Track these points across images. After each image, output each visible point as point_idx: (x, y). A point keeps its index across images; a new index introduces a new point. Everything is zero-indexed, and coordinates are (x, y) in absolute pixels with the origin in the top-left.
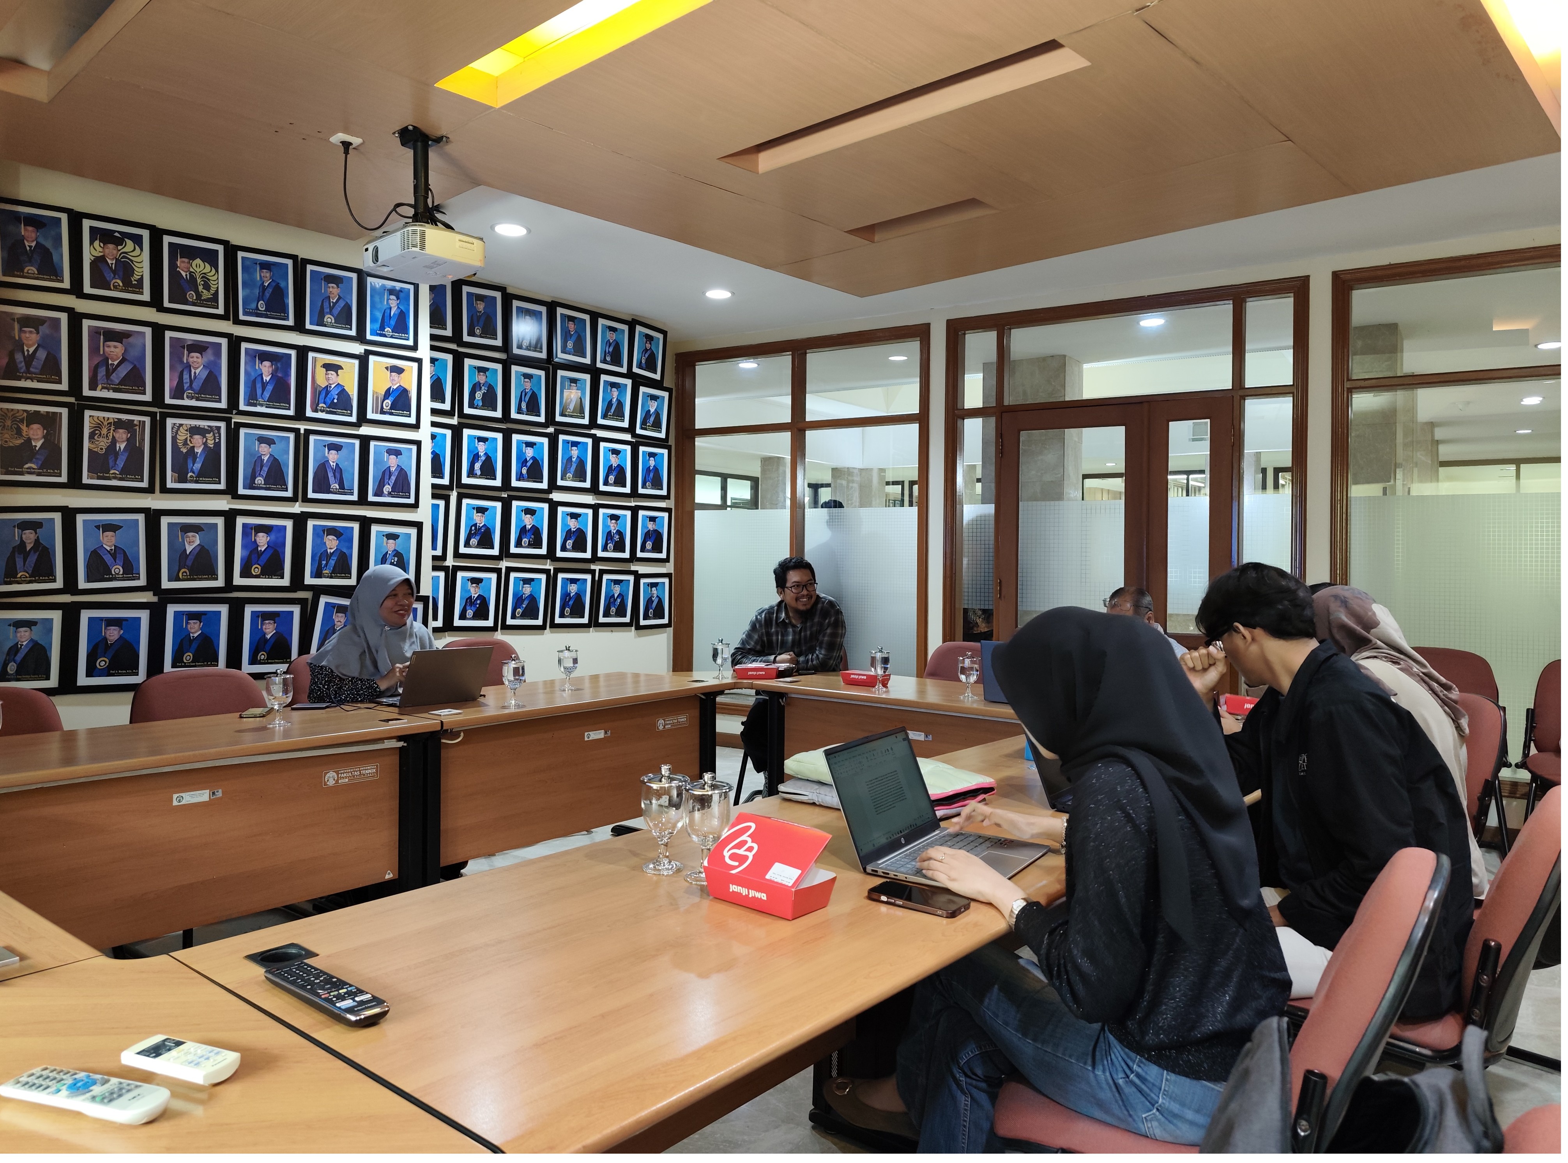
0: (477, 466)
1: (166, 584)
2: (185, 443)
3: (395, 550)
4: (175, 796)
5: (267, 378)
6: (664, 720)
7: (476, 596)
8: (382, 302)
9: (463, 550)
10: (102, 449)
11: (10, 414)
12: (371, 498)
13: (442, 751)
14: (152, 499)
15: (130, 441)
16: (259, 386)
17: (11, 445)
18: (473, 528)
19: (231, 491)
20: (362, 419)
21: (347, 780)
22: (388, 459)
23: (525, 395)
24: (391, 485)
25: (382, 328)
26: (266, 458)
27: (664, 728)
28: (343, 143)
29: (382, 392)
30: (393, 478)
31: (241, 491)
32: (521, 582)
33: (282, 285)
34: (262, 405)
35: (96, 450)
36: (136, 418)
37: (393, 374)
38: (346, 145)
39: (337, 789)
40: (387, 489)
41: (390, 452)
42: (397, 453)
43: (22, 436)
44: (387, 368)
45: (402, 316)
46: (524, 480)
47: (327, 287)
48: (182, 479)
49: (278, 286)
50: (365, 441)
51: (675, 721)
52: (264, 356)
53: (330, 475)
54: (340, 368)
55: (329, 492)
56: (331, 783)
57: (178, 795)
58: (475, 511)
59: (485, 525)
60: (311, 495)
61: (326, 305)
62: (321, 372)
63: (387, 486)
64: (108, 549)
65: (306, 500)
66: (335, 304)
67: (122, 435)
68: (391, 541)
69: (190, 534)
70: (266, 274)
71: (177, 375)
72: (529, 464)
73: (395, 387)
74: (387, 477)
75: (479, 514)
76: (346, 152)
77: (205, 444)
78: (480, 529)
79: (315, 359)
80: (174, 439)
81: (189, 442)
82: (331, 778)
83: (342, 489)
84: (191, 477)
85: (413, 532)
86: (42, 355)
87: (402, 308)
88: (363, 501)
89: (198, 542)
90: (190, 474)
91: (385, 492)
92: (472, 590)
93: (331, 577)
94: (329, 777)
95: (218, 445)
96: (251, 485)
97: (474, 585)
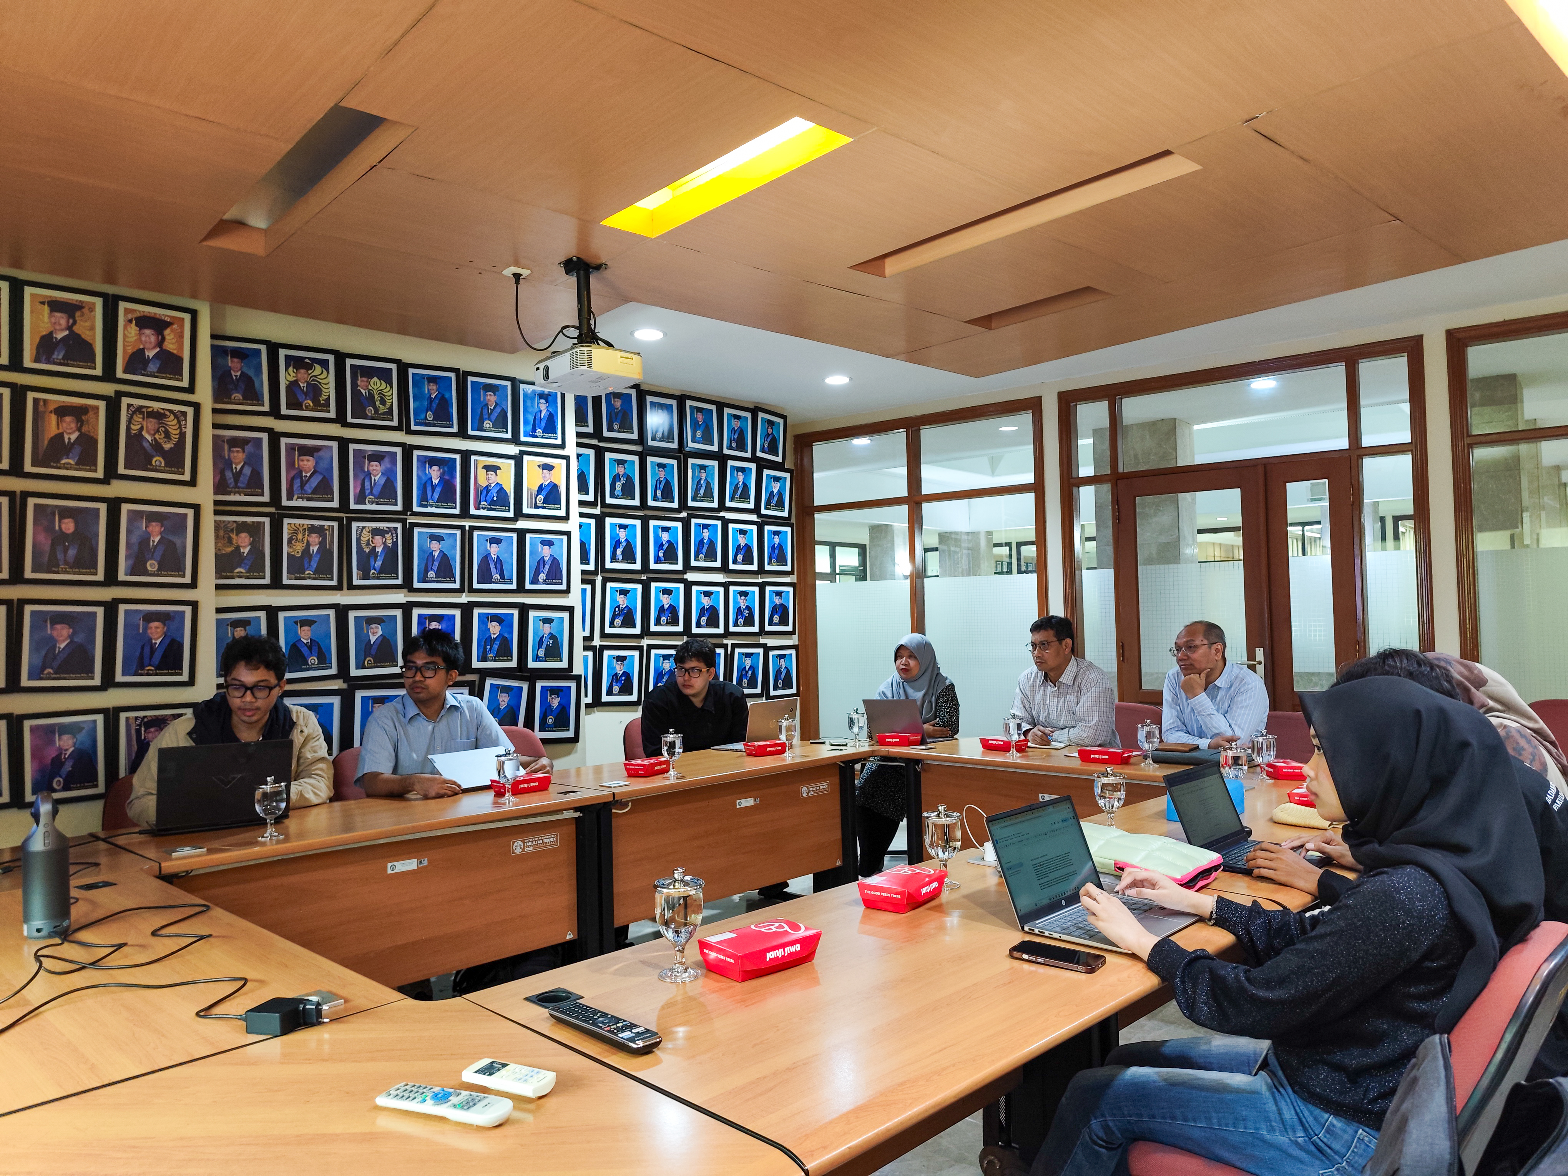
0: (619, 551)
1: (354, 672)
2: (368, 544)
3: (550, 633)
4: (389, 865)
5: (436, 481)
6: (807, 787)
7: (621, 672)
8: (533, 406)
9: (608, 630)
10: (298, 552)
11: (222, 525)
12: (528, 586)
13: (613, 820)
14: (341, 596)
15: (322, 544)
16: (429, 488)
17: (224, 552)
18: (617, 609)
19: (407, 585)
20: (519, 514)
21: (531, 848)
22: (542, 549)
23: (660, 483)
24: (546, 573)
25: (534, 430)
26: (436, 554)
27: (808, 794)
28: (514, 275)
29: (535, 488)
30: (547, 567)
31: (416, 585)
32: (662, 658)
33: (447, 396)
34: (432, 506)
35: (293, 553)
36: (326, 523)
37: (544, 471)
38: (517, 277)
39: (523, 857)
40: (542, 577)
41: (544, 543)
42: (550, 543)
43: (232, 544)
44: (539, 466)
45: (551, 418)
46: (661, 562)
47: (485, 395)
48: (366, 576)
49: (443, 396)
50: (522, 534)
51: (818, 788)
52: (433, 462)
53: (492, 566)
54: (499, 468)
55: (491, 582)
56: (518, 851)
57: (391, 864)
58: (618, 594)
59: (627, 606)
60: (476, 586)
61: (485, 412)
62: (482, 473)
63: (542, 574)
64: (305, 642)
65: (472, 590)
66: (492, 410)
67: (315, 539)
68: (547, 625)
69: (374, 626)
70: (433, 387)
71: (359, 483)
72: (665, 547)
73: (546, 483)
74: (541, 566)
75: (622, 596)
76: (517, 282)
77: (385, 543)
78: (623, 610)
79: (476, 461)
80: (358, 540)
81: (371, 543)
82: (518, 847)
83: (503, 579)
84: (373, 574)
85: (566, 615)
86: (247, 471)
87: (550, 410)
88: (521, 589)
89: (380, 633)
90: (372, 571)
91: (541, 580)
92: (618, 667)
93: (495, 661)
94: (517, 846)
95: (395, 544)
96: (424, 579)
97: (619, 663)
